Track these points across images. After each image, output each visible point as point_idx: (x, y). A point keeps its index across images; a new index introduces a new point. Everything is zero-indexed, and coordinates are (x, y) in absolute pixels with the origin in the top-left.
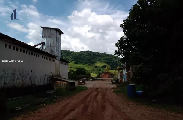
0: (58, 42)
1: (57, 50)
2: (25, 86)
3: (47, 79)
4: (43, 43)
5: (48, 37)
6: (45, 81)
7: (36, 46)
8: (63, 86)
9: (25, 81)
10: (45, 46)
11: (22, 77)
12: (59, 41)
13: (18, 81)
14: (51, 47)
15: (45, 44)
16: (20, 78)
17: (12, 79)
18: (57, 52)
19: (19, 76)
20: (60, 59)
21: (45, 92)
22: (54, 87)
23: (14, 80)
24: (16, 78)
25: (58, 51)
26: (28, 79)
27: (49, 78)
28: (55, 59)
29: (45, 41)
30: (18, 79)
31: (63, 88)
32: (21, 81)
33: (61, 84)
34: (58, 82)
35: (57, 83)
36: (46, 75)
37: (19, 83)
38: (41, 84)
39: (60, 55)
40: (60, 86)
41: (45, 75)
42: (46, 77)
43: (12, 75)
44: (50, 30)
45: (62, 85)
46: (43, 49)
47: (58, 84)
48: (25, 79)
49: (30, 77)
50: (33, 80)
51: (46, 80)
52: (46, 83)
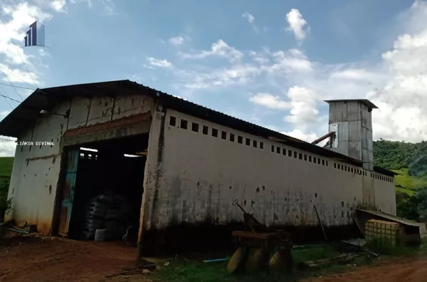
0: (364, 129)
1: (365, 146)
2: (307, 223)
3: (348, 213)
4: (332, 135)
5: (343, 121)
6: (343, 216)
7: (317, 142)
8: (388, 232)
9: (307, 214)
10: (336, 139)
11: (301, 205)
12: (368, 126)
13: (295, 214)
14: (349, 141)
15: (335, 135)
16: (298, 207)
17: (286, 208)
18: (365, 151)
19: (295, 204)
20: (372, 169)
21: (347, 242)
22: (366, 233)
23: (288, 211)
24: (291, 208)
25: (367, 149)
26: (310, 212)
27: (350, 212)
28: (361, 169)
29: (335, 128)
30: (294, 210)
31: (389, 237)
32: (299, 213)
33: (383, 227)
34: (373, 220)
35: (373, 223)
36: (345, 204)
37: (297, 217)
38: (337, 223)
39: (371, 158)
40: (379, 231)
41: (343, 203)
42: (345, 209)
43: (285, 202)
44: (345, 105)
45: (385, 229)
46: (331, 147)
47: (375, 225)
48: (307, 210)
49: (314, 207)
50: (321, 214)
51: (345, 215)
52: (346, 223)
